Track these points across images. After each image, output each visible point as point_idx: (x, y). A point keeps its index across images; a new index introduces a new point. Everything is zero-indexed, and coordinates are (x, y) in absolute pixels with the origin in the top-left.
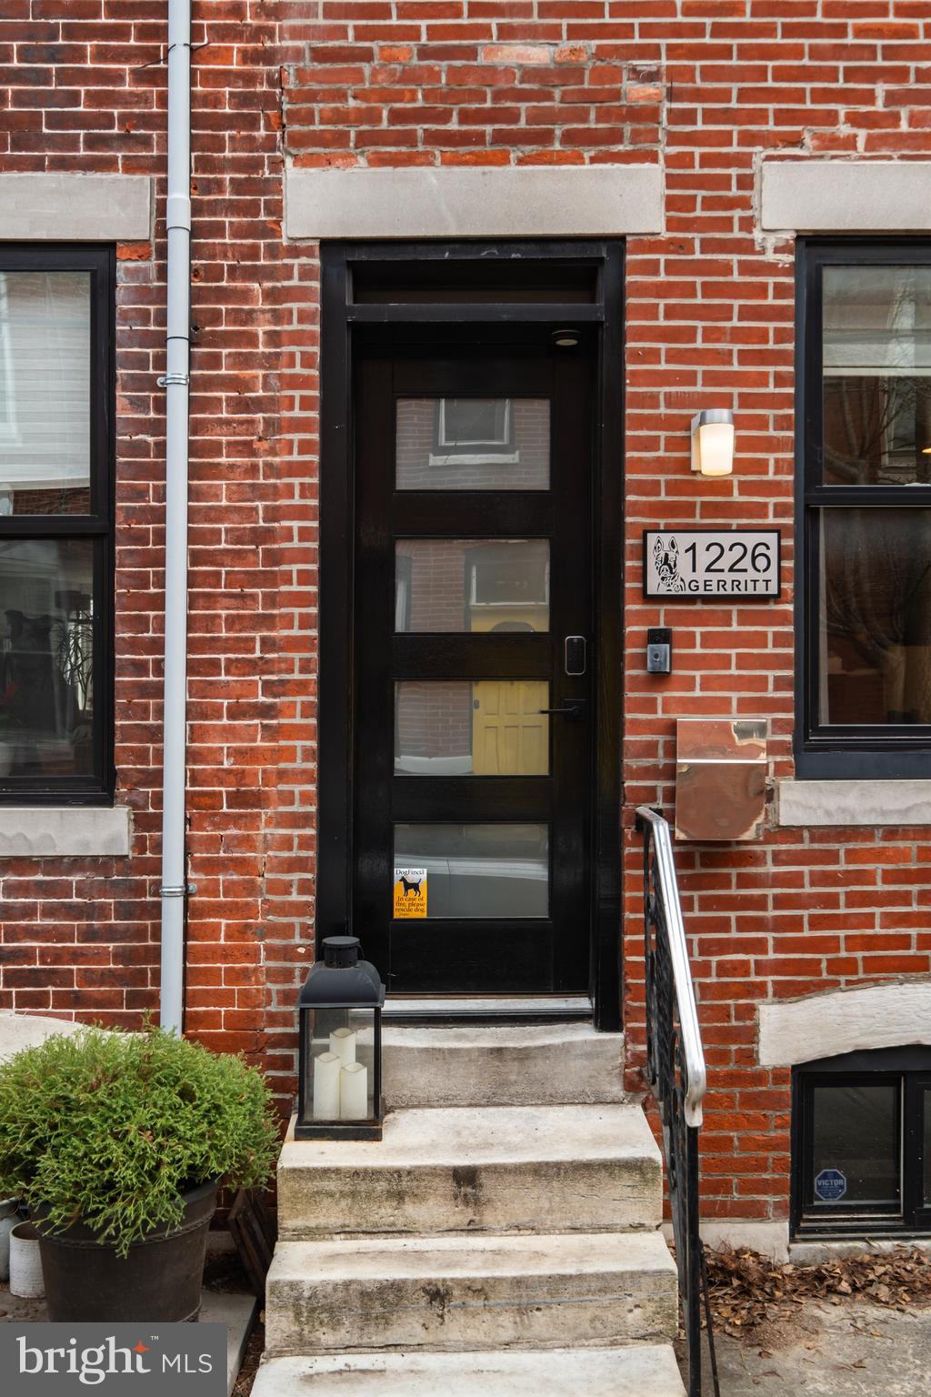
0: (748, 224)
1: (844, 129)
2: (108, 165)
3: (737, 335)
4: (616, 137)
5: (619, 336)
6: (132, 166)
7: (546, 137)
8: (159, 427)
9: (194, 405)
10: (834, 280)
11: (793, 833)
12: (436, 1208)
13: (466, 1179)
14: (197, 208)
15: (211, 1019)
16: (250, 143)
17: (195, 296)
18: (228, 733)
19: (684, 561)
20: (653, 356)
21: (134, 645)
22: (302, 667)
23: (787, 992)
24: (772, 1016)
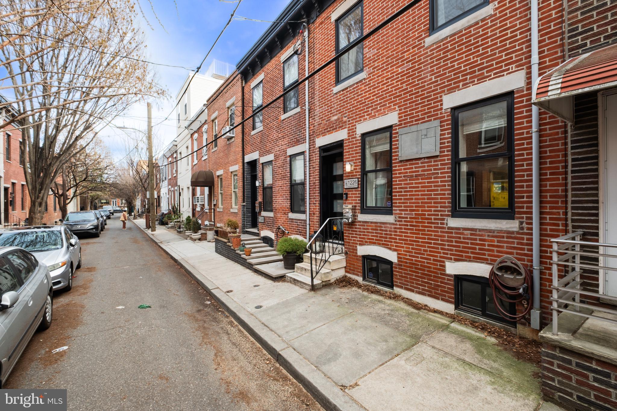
0: (356, 134)
1: (366, 117)
2: (303, 143)
3: (355, 150)
4: (343, 126)
5: (343, 153)
6: (305, 142)
7: (337, 128)
8: (306, 171)
9: (309, 169)
10: (367, 139)
11: (360, 222)
14: (309, 146)
16: (313, 137)
17: (309, 156)
18: (312, 206)
19: (348, 183)
20: (346, 155)
21: (306, 196)
23: (360, 245)
24: (359, 248)
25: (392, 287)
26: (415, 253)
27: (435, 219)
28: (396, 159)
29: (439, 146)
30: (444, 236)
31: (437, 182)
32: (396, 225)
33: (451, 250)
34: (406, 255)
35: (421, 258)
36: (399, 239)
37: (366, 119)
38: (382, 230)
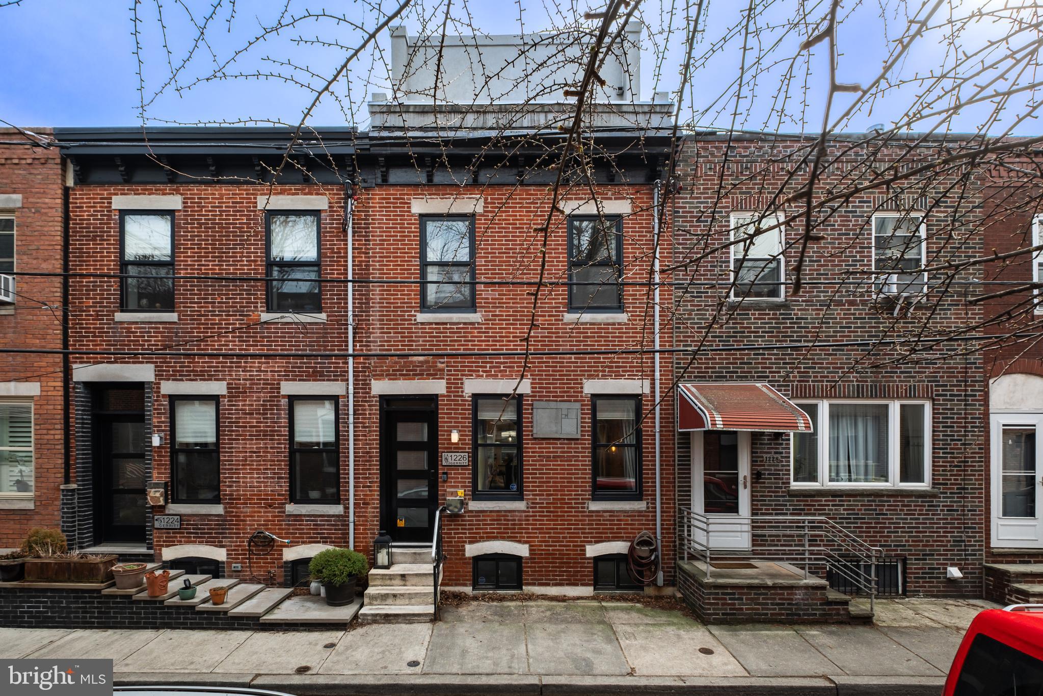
0: (462, 392)
1: (481, 373)
2: (337, 380)
3: (460, 414)
4: (436, 374)
5: (437, 413)
6: (342, 380)
7: (423, 375)
8: (348, 431)
9: (354, 427)
10: (480, 401)
11: (472, 511)
12: (398, 581)
13: (403, 576)
14: (354, 389)
15: (359, 546)
16: (365, 376)
17: (354, 406)
18: (362, 491)
19: (449, 459)
20: (444, 418)
21: (344, 474)
22: (376, 478)
23: (471, 542)
24: (468, 547)
25: (520, 587)
26: (553, 542)
27: (576, 503)
28: (528, 435)
29: (579, 429)
30: (585, 520)
31: (578, 465)
32: (529, 512)
33: (592, 533)
34: (541, 546)
35: (560, 546)
36: (533, 529)
37: (482, 376)
38: (508, 520)
